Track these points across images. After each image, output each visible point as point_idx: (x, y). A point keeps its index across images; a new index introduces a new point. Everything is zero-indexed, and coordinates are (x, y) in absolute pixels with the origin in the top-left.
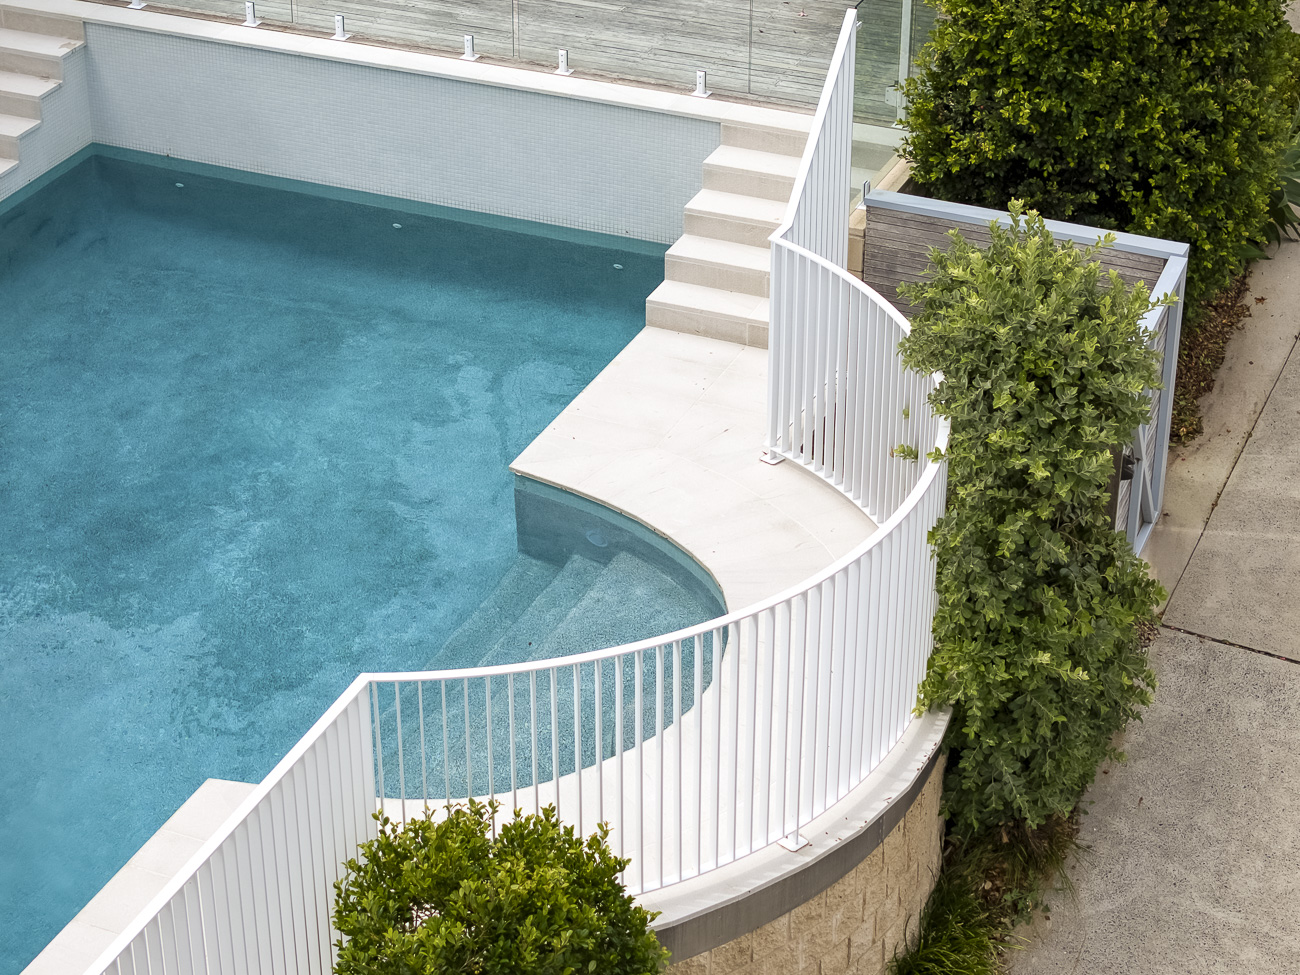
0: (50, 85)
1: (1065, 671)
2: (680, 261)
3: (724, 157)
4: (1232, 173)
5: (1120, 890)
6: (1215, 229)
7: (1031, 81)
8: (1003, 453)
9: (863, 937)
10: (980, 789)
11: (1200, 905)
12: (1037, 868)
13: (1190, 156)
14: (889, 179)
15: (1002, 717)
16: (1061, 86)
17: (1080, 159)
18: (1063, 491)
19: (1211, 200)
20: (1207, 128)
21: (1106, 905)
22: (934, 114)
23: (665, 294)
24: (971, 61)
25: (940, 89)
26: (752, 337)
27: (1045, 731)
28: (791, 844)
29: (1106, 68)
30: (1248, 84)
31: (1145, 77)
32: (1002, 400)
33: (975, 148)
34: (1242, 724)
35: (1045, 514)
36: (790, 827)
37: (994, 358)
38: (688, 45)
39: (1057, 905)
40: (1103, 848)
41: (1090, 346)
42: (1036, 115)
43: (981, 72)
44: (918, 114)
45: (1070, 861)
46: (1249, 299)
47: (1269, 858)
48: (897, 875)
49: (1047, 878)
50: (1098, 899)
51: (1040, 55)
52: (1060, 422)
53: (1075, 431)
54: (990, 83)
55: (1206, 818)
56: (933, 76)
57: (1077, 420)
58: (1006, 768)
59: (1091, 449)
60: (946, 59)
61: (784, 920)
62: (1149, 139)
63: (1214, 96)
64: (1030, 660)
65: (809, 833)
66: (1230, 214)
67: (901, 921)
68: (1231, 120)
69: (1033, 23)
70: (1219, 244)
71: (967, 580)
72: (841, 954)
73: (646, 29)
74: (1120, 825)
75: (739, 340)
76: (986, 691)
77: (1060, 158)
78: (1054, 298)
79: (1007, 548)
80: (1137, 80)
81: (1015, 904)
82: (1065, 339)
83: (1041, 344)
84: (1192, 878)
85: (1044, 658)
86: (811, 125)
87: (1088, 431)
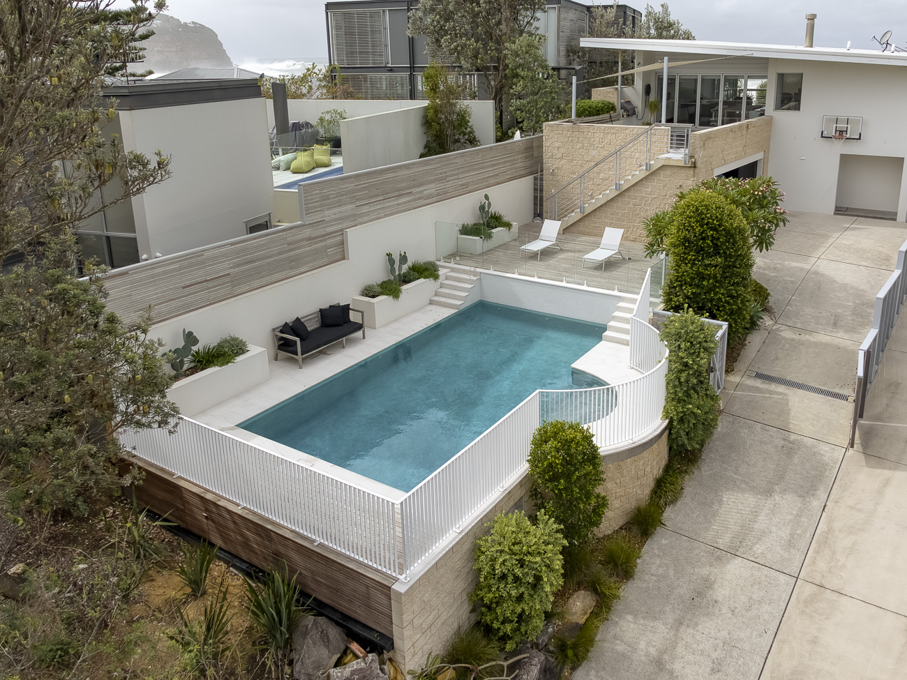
0: (472, 286)
1: (695, 410)
2: (610, 326)
3: (621, 304)
4: (739, 308)
5: (711, 470)
6: (735, 322)
7: (691, 285)
8: (682, 358)
9: (648, 469)
10: (677, 438)
11: (731, 474)
12: (692, 463)
13: (729, 303)
14: (660, 308)
15: (681, 421)
16: (698, 286)
17: (703, 304)
18: (695, 367)
19: (734, 315)
20: (732, 297)
21: (708, 473)
22: (669, 293)
23: (607, 333)
24: (677, 280)
25: (670, 288)
26: (626, 343)
27: (691, 425)
28: (631, 442)
29: (708, 282)
30: (743, 289)
31: (717, 284)
32: (683, 346)
33: (678, 301)
34: (743, 435)
35: (691, 373)
36: (631, 438)
37: (680, 337)
38: (614, 281)
39: (696, 472)
40: (707, 460)
41: (702, 336)
42: (692, 293)
43: (679, 283)
44: (665, 293)
45: (700, 462)
46: (746, 342)
47: (748, 465)
48: (657, 456)
49: (694, 466)
50: (706, 471)
51: (692, 279)
52: (695, 352)
53: (699, 354)
54: (681, 286)
55: (733, 455)
56: (669, 285)
57: (699, 352)
58: (682, 433)
59: (702, 359)
60: (671, 282)
61: (629, 460)
62: (720, 299)
63: (735, 290)
64: (687, 407)
65: (635, 440)
66: (739, 318)
67: (657, 468)
68: (739, 296)
69: (690, 271)
70: (737, 325)
71: (675, 387)
72: (643, 472)
73: (605, 278)
74: (712, 455)
75: (624, 344)
76: (677, 413)
77: (698, 304)
78: (694, 326)
79: (682, 380)
80: (716, 286)
81: (686, 470)
82: (696, 334)
83: (691, 335)
84: (729, 468)
85: (691, 406)
86: (638, 297)
87: (702, 354)
